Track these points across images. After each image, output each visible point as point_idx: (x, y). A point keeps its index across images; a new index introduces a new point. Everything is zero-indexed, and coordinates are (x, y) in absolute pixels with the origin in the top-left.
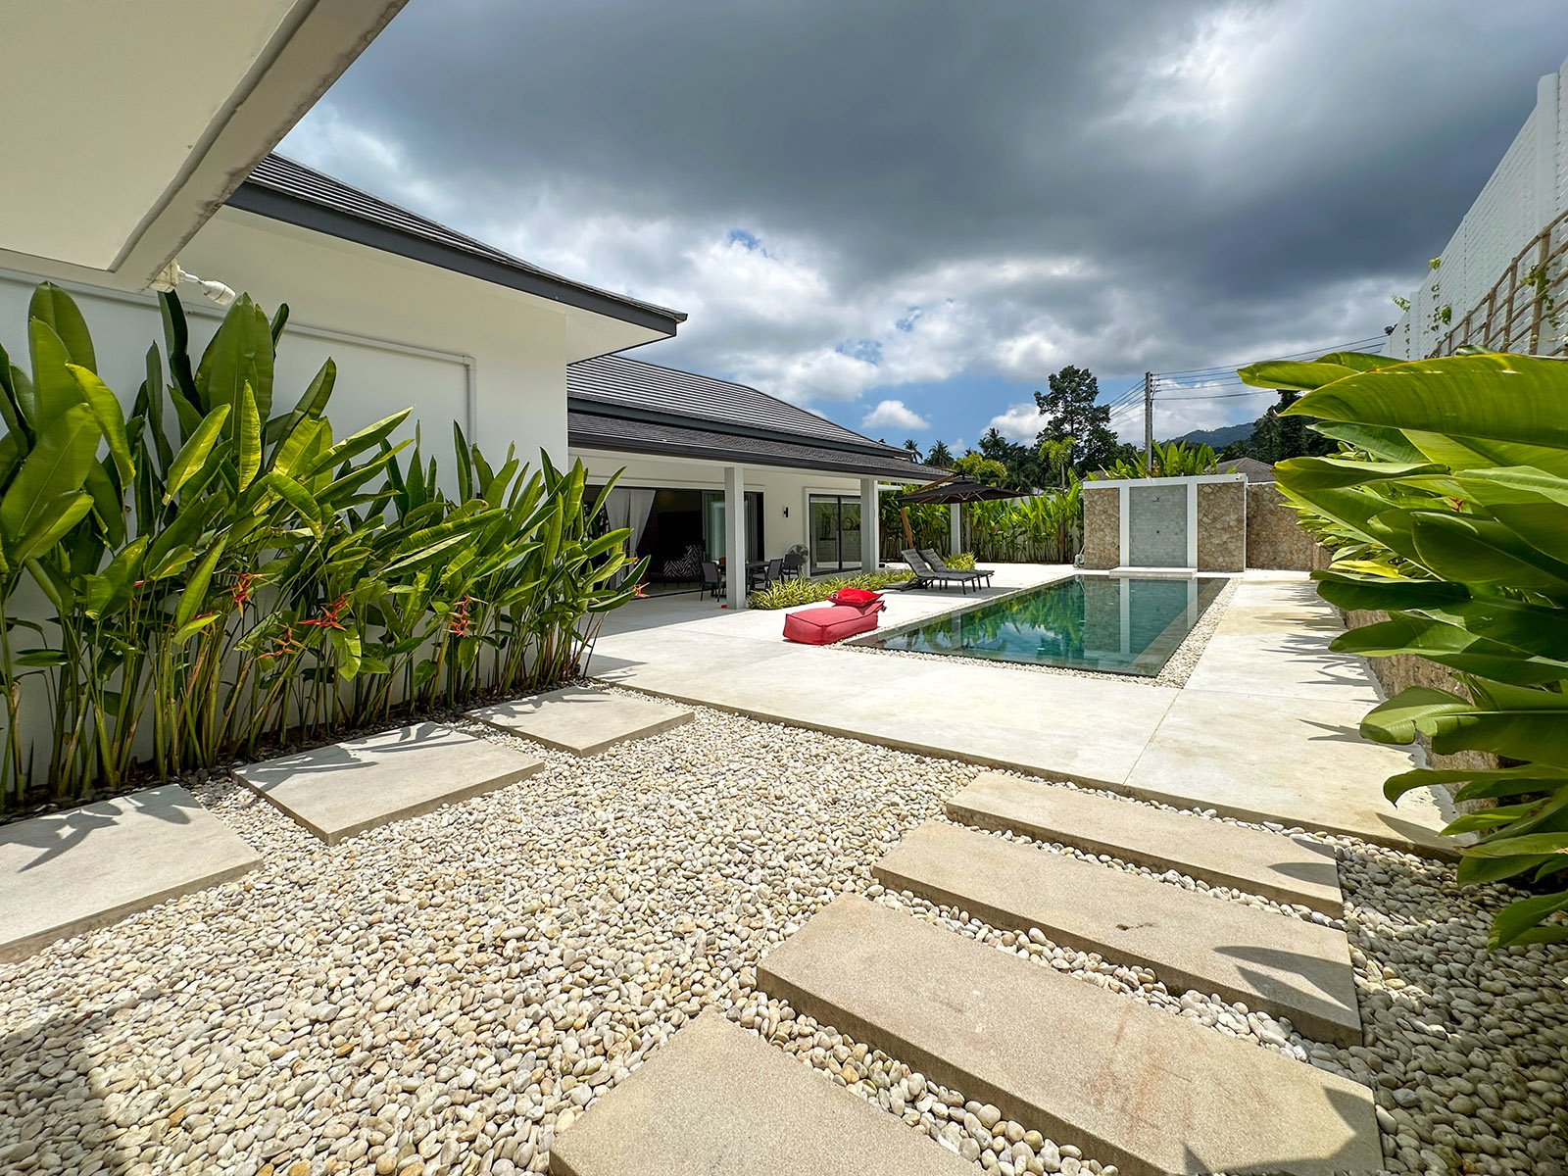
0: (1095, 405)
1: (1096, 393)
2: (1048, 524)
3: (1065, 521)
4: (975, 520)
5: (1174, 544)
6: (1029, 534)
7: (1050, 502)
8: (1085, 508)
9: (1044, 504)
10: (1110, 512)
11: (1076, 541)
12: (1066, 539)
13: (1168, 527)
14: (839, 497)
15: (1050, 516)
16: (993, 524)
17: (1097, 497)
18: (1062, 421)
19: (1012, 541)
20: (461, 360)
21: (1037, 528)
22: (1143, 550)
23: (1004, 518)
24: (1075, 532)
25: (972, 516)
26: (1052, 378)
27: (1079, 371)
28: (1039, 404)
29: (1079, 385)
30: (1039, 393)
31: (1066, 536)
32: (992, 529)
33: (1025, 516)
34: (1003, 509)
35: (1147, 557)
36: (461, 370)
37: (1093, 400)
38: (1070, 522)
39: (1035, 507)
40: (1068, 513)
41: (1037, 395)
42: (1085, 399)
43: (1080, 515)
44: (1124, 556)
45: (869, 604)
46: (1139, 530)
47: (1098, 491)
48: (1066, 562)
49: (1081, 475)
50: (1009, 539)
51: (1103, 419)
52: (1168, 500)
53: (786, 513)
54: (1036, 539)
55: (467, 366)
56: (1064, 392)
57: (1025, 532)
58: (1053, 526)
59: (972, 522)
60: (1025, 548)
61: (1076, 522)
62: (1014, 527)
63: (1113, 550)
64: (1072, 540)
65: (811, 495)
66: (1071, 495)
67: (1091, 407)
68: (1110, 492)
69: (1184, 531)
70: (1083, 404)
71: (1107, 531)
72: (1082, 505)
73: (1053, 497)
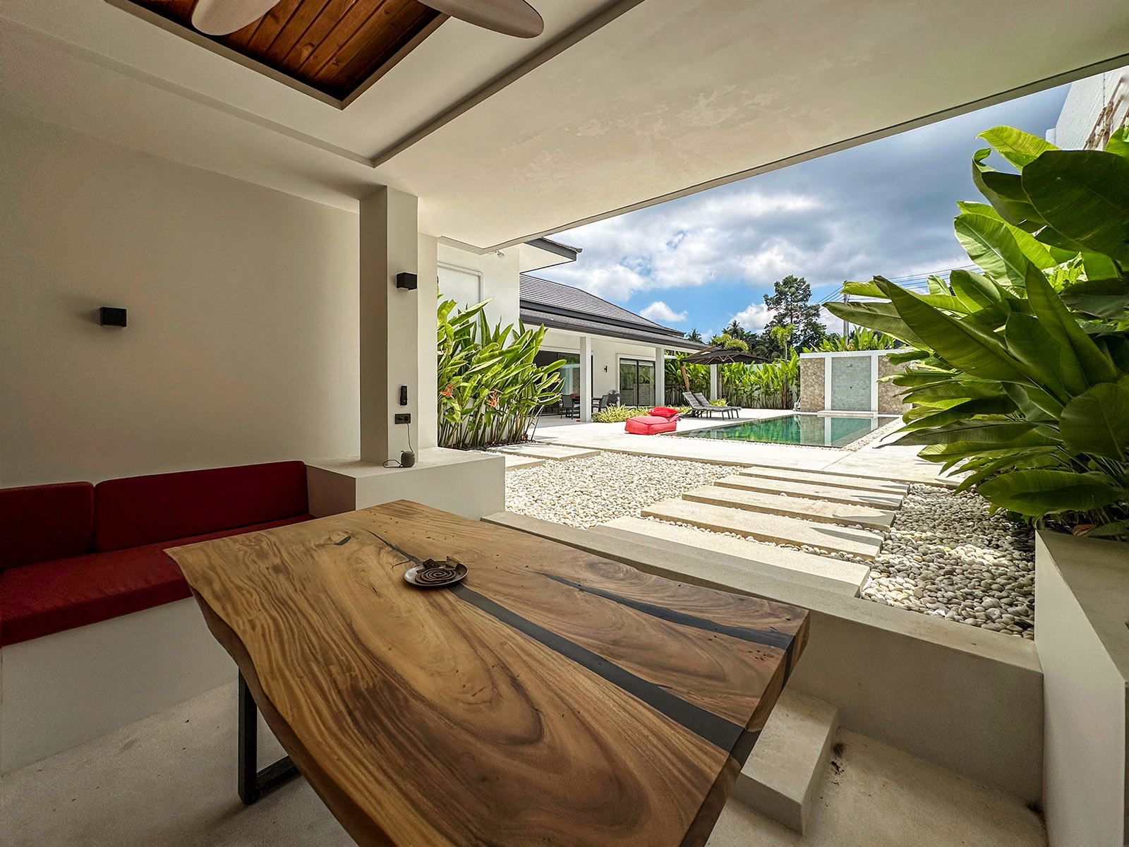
0: (809, 304)
1: (810, 296)
2: (776, 383)
3: (787, 381)
4: (725, 380)
5: (862, 395)
6: (762, 390)
7: (776, 368)
8: (801, 371)
9: (773, 369)
10: (818, 374)
11: (794, 395)
12: (787, 393)
13: (858, 384)
14: (637, 361)
15: (777, 378)
16: (737, 382)
17: (809, 364)
18: (784, 316)
19: (751, 394)
20: (477, 273)
21: (768, 386)
22: (841, 399)
23: (745, 378)
24: (794, 389)
25: (723, 376)
26: (777, 284)
27: (796, 280)
28: (767, 303)
29: (797, 289)
30: (767, 295)
31: (788, 391)
32: (737, 385)
33: (760, 377)
34: (744, 373)
35: (843, 404)
36: (477, 278)
37: (807, 300)
38: (791, 382)
39: (766, 371)
40: (789, 376)
41: (766, 296)
42: (802, 300)
43: (798, 377)
44: (828, 404)
45: (672, 416)
46: (838, 387)
47: (811, 360)
48: (788, 408)
49: (799, 351)
50: (748, 393)
51: (814, 315)
52: (859, 366)
53: (606, 369)
54: (767, 393)
55: (479, 277)
56: (785, 294)
57: (760, 388)
58: (779, 384)
59: (723, 380)
60: (759, 399)
61: (795, 382)
62: (752, 385)
63: (820, 399)
64: (792, 394)
65: (621, 359)
66: (791, 363)
67: (806, 306)
68: (818, 360)
69: (869, 387)
70: (800, 304)
71: (816, 386)
72: (799, 371)
73: (779, 365)
